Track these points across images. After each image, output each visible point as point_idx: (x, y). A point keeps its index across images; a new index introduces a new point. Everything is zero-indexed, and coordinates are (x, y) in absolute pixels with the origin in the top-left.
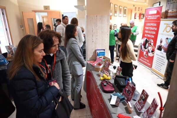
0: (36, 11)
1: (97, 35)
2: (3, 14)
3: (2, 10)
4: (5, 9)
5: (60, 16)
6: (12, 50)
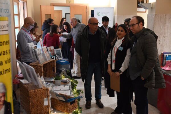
0: (56, 5)
1: (165, 36)
2: (23, 8)
3: (23, 3)
4: (26, 2)
5: (86, 12)
6: (52, 52)
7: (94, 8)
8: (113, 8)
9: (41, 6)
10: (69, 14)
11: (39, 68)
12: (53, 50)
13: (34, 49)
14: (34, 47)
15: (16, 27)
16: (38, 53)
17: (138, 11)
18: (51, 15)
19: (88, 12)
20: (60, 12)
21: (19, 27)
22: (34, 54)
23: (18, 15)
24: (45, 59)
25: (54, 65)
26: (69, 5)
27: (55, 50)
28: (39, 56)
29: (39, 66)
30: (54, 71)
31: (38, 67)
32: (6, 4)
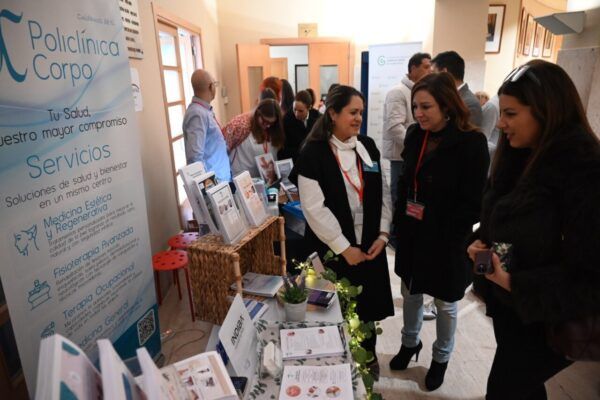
2: (193, 51)
3: (192, 38)
4: (200, 35)
5: (349, 58)
6: (270, 169)
7: (371, 46)
8: (421, 43)
9: (237, 46)
10: (306, 65)
11: (225, 264)
12: (271, 162)
13: (204, 191)
14: (204, 182)
15: (169, 100)
16: (218, 205)
17: (487, 50)
18: (261, 68)
19: (354, 57)
20: (283, 62)
21: (182, 102)
22: (206, 208)
23: (178, 69)
24: (247, 219)
25: (279, 236)
26: (306, 42)
27: (278, 163)
28: (222, 216)
29: (226, 255)
30: (278, 252)
31: (222, 259)
32: (107, 22)
